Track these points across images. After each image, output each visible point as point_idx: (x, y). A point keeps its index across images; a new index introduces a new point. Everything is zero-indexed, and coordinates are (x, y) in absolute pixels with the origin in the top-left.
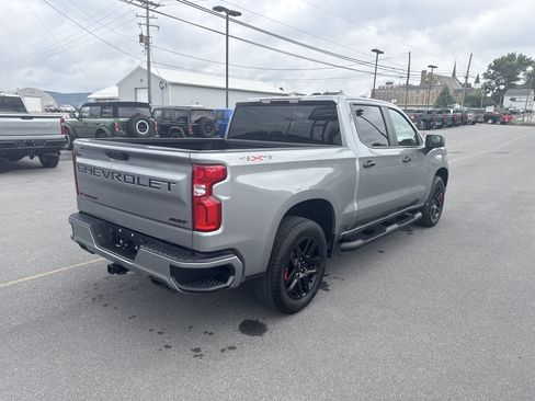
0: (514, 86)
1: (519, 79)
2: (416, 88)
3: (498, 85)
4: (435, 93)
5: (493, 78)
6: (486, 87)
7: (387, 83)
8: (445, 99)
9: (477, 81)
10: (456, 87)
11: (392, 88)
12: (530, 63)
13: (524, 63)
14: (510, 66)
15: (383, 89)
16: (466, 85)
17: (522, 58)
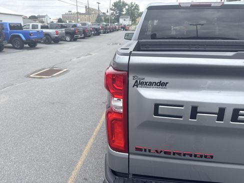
0: (123, 15)
1: (123, 11)
2: (83, 14)
3: (116, 13)
5: (114, 10)
6: (112, 14)
7: (69, 12)
8: (99, 20)
9: (107, 12)
10: (101, 14)
11: (71, 14)
12: (127, 5)
13: (124, 4)
14: (120, 6)
15: (67, 14)
16: (104, 13)
17: (123, 2)
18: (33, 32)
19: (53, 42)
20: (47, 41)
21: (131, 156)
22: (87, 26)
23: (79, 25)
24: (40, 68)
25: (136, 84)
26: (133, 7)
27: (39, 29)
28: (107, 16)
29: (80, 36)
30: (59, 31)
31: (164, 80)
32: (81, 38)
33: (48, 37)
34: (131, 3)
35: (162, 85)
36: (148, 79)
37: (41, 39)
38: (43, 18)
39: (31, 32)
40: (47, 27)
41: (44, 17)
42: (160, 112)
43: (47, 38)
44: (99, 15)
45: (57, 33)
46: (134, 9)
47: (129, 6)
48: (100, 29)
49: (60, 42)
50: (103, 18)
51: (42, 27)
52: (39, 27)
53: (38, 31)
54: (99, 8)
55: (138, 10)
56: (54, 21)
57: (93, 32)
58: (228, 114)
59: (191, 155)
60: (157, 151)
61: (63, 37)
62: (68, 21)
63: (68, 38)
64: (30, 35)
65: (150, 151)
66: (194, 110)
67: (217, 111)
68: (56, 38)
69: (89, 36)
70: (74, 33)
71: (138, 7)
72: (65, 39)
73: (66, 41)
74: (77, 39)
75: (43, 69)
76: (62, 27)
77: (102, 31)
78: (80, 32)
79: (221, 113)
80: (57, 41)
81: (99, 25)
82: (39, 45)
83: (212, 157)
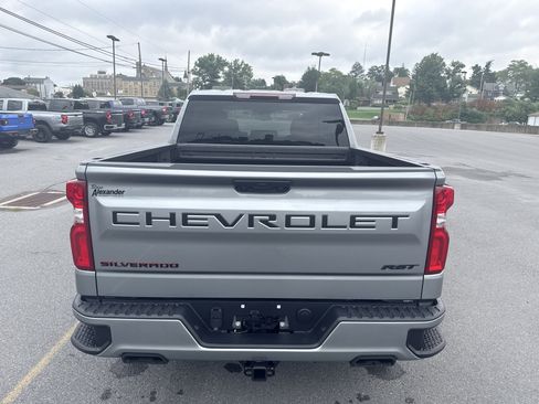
0: (218, 84)
1: (219, 77)
2: (131, 79)
3: (205, 81)
4: (153, 89)
5: (199, 74)
6: (195, 82)
7: (100, 72)
8: (166, 92)
9: (186, 76)
10: (171, 81)
11: (105, 78)
12: (226, 64)
13: (221, 63)
14: (211, 65)
15: (96, 78)
16: (178, 79)
17: (219, 59)
18: (10, 116)
19: (54, 138)
20: (41, 136)
21: (98, 274)
22: (135, 106)
23: (117, 103)
24: (20, 191)
25: (95, 193)
26: (238, 68)
27: (25, 111)
28: (184, 84)
29: (115, 126)
30: (71, 115)
31: (120, 189)
32: (118, 131)
33: (44, 127)
34: (236, 61)
35: (119, 193)
36: (106, 188)
37: (28, 131)
38: (38, 86)
39: (4, 116)
40: (42, 108)
41: (40, 81)
42: (119, 220)
43: (40, 130)
44: (165, 82)
45: (64, 120)
46: (241, 75)
47: (230, 67)
48: (163, 113)
49: (71, 138)
50: (175, 88)
51: (31, 107)
52: (25, 106)
53: (21, 116)
54: (166, 69)
55: (250, 75)
56: (63, 91)
57: (147, 120)
58: (179, 219)
59: (157, 265)
60: (123, 264)
61: (80, 128)
62: (94, 94)
63: (90, 131)
64: (3, 123)
65: (116, 264)
66: (149, 217)
67: (168, 216)
68: (62, 129)
69: (139, 127)
70: (104, 120)
71: (249, 69)
72: (83, 131)
73: (84, 135)
74: (110, 132)
75: (26, 193)
76: (78, 106)
77: (167, 116)
78: (116, 119)
79: (172, 218)
80: (63, 135)
81: (162, 104)
82: (20, 145)
83: (177, 266)
